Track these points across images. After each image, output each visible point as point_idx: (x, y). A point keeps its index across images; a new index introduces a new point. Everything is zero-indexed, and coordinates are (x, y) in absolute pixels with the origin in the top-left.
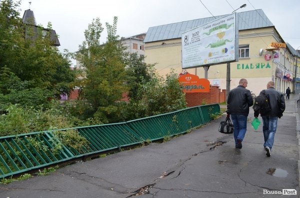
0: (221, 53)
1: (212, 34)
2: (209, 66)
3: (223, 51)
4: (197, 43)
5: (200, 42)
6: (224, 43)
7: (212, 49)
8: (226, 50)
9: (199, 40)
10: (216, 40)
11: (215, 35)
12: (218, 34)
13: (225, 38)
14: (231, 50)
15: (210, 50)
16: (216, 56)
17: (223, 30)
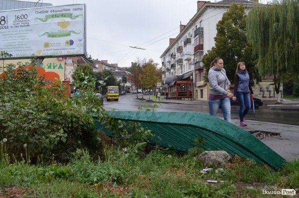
0: (63, 45)
1: (49, 21)
2: (43, 59)
3: (67, 43)
4: (24, 28)
5: (29, 28)
6: (69, 35)
7: (50, 38)
8: (72, 43)
9: (28, 26)
10: (56, 29)
11: (55, 23)
12: (59, 23)
13: (69, 29)
14: (79, 43)
15: (46, 39)
16: (55, 48)
17: (67, 19)
